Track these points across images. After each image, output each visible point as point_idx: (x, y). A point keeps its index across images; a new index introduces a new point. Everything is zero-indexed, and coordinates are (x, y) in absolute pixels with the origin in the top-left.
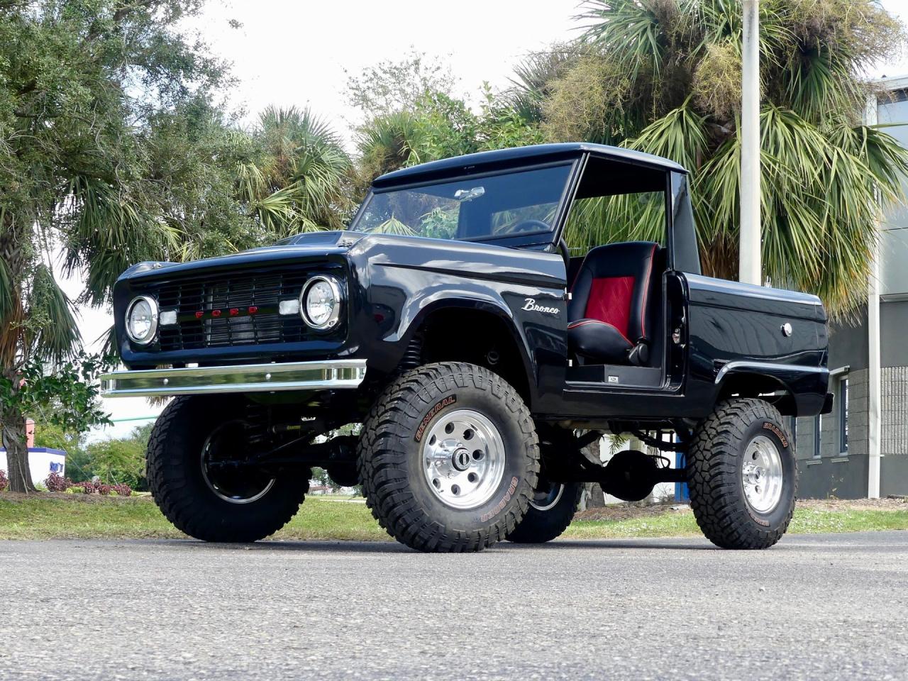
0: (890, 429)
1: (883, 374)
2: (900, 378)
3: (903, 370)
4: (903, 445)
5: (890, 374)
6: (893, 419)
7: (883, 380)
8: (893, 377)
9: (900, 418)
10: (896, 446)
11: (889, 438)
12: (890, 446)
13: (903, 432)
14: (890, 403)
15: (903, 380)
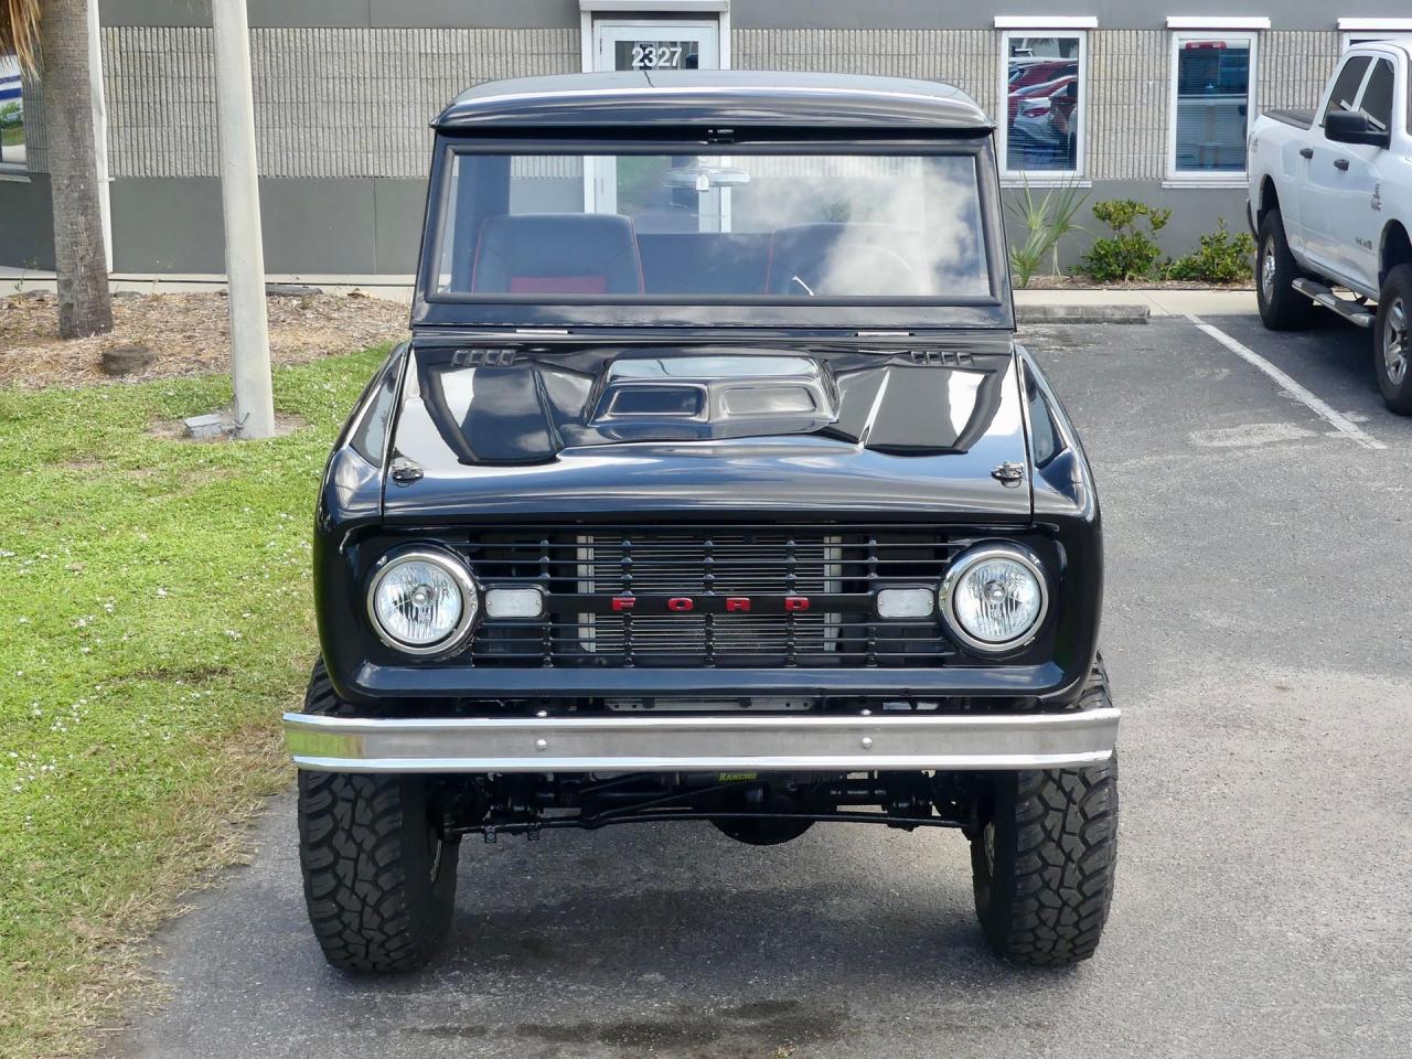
0: (122, 133)
1: (104, 39)
2: (136, 47)
3: (142, 33)
4: (148, 162)
5: (117, 39)
6: (128, 117)
7: (105, 49)
8: (124, 45)
9: (140, 116)
10: (136, 163)
11: (122, 149)
12: (123, 163)
13: (147, 139)
14: (120, 90)
15: (143, 49)
